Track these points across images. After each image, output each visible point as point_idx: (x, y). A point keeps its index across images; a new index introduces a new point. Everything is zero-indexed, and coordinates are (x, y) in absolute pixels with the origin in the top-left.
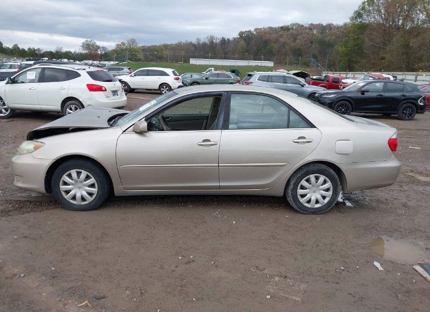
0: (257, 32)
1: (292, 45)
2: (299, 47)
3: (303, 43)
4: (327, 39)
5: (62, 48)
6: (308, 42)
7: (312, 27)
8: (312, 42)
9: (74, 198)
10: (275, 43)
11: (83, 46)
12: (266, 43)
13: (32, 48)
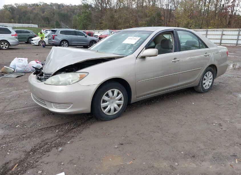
0: (17, 6)
1: (42, 15)
2: (47, 16)
3: (49, 14)
4: (63, 12)
6: (51, 14)
7: (52, 5)
8: (54, 14)
9: (110, 111)
10: (31, 13)
12: (25, 13)
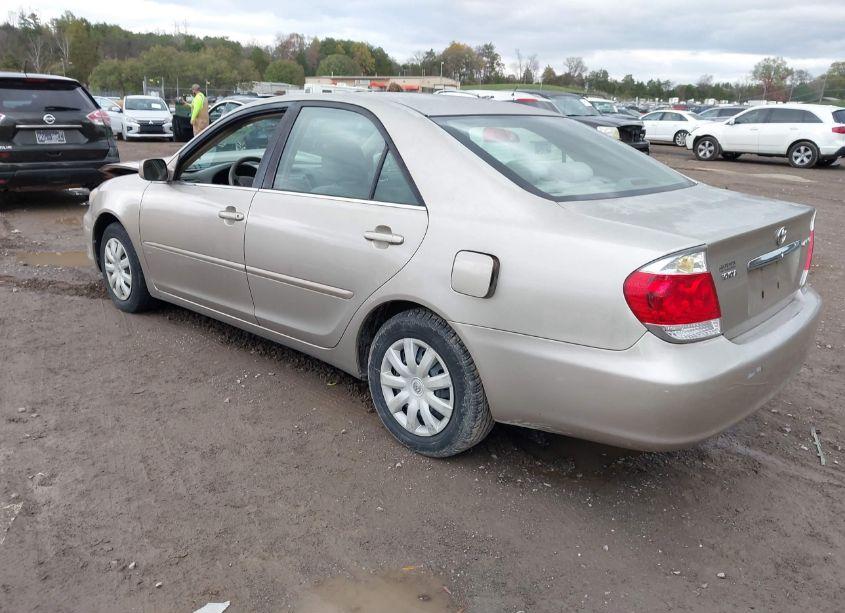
5: (711, 77)
11: (755, 73)
13: (655, 80)
